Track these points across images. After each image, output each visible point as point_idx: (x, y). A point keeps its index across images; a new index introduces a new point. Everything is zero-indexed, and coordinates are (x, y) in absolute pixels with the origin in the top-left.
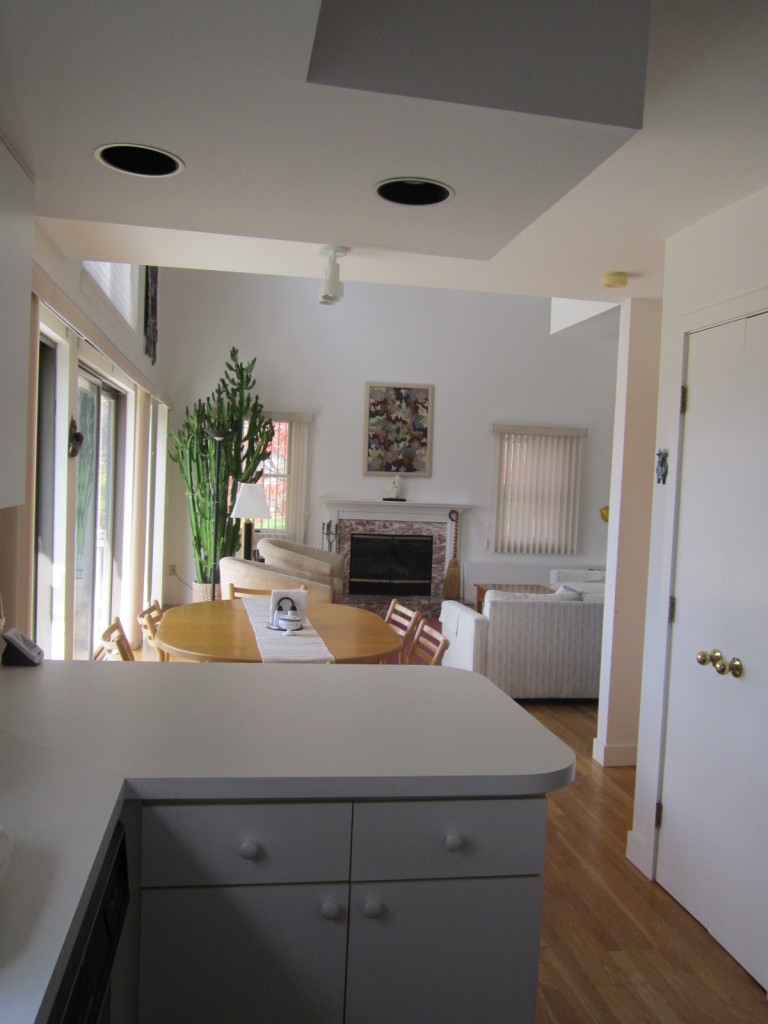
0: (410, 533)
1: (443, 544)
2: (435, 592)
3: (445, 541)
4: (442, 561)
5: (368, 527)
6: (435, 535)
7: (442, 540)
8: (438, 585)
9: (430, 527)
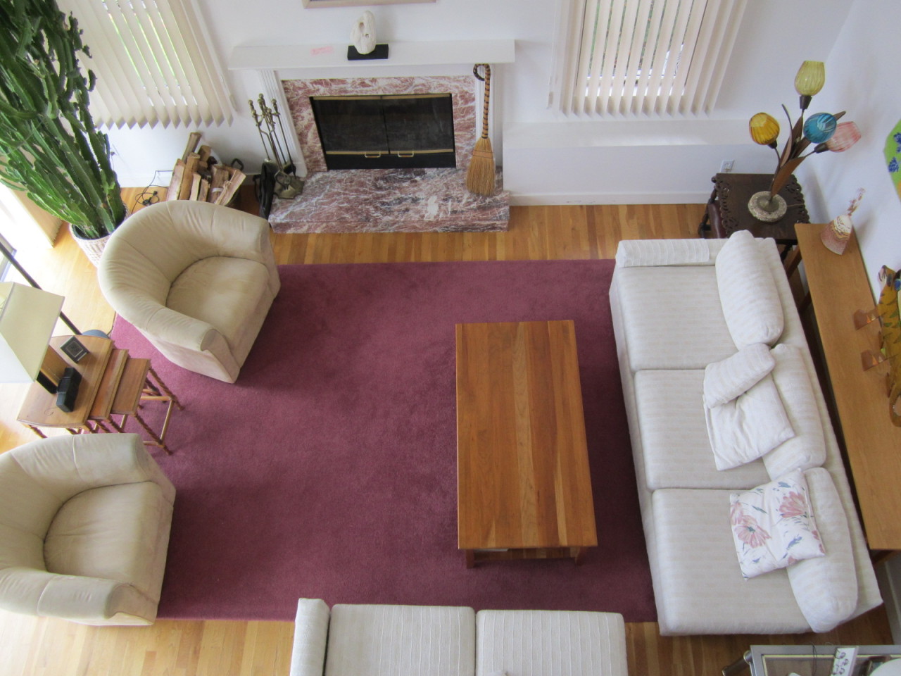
0: (411, 91)
1: (470, 104)
2: (463, 165)
3: (473, 100)
4: (471, 126)
5: (334, 87)
6: (455, 92)
7: (468, 98)
8: (466, 156)
9: (442, 82)
